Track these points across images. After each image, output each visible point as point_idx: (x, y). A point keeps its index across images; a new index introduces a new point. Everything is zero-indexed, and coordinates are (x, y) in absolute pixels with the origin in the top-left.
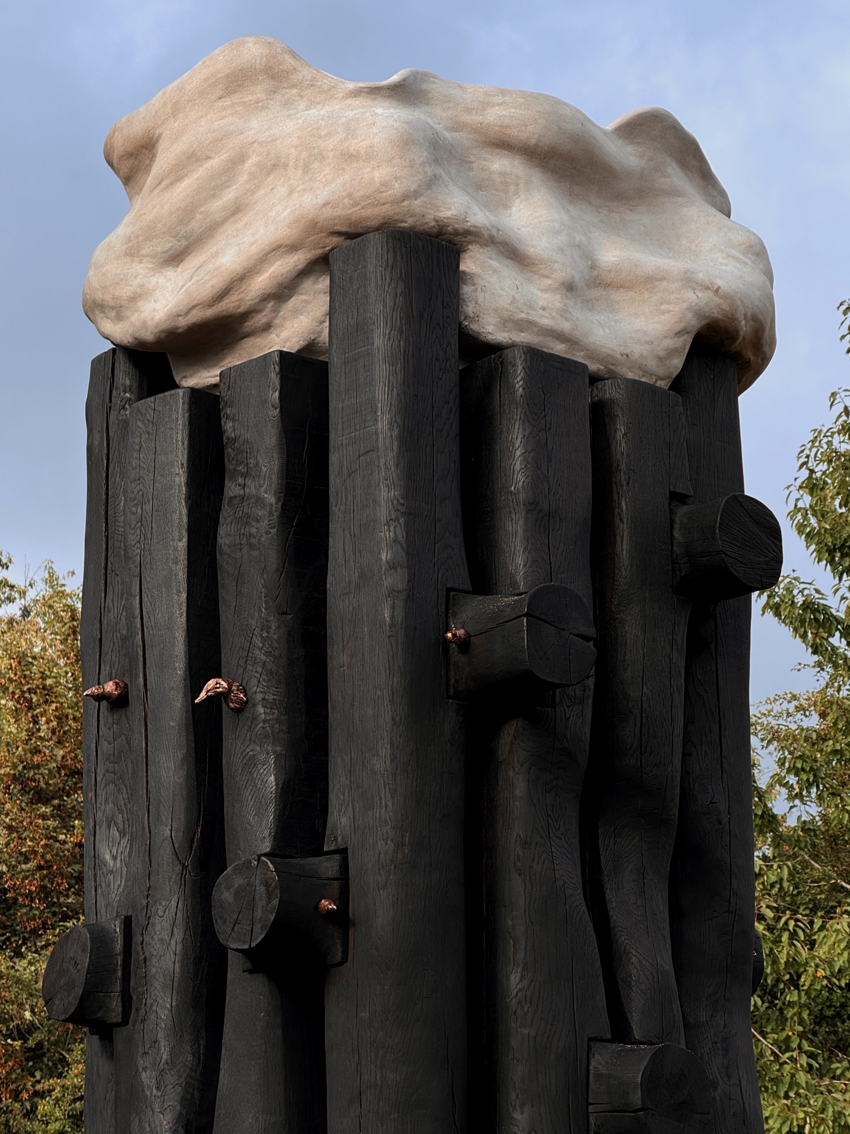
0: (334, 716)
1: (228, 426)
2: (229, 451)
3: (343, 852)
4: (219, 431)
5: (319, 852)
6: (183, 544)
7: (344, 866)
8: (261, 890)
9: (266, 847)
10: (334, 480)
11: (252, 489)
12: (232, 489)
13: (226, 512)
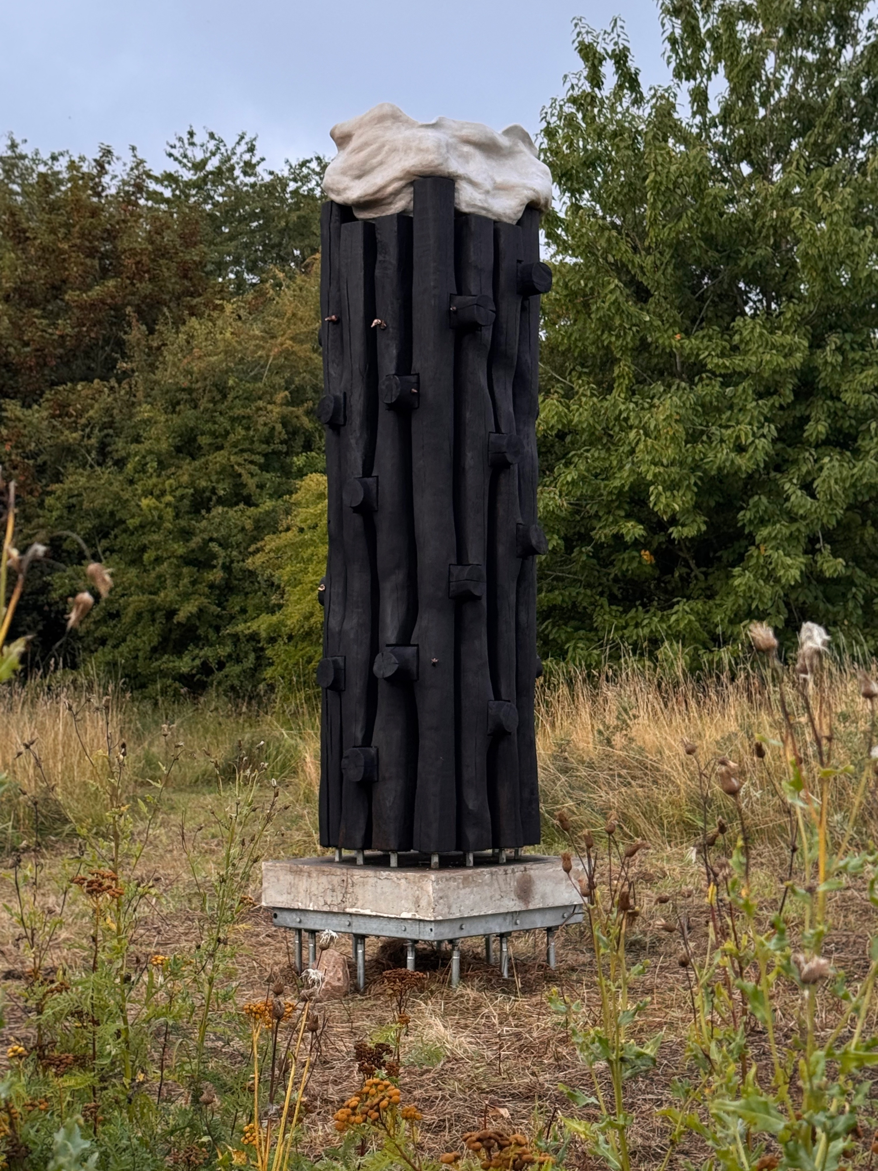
0: (414, 333)
1: (378, 236)
2: (379, 245)
3: (418, 375)
4: (375, 238)
5: (410, 374)
6: (362, 274)
7: (418, 379)
8: (394, 386)
9: (393, 372)
10: (415, 258)
11: (387, 258)
12: (380, 258)
13: (378, 265)
